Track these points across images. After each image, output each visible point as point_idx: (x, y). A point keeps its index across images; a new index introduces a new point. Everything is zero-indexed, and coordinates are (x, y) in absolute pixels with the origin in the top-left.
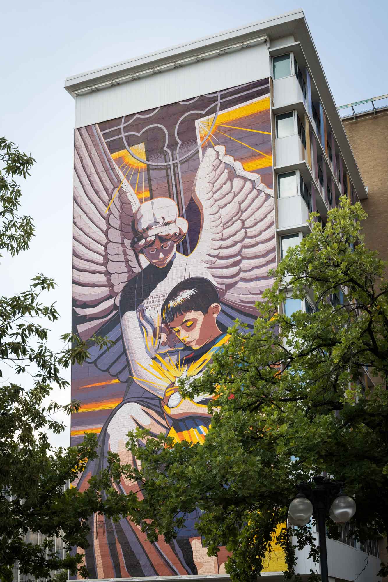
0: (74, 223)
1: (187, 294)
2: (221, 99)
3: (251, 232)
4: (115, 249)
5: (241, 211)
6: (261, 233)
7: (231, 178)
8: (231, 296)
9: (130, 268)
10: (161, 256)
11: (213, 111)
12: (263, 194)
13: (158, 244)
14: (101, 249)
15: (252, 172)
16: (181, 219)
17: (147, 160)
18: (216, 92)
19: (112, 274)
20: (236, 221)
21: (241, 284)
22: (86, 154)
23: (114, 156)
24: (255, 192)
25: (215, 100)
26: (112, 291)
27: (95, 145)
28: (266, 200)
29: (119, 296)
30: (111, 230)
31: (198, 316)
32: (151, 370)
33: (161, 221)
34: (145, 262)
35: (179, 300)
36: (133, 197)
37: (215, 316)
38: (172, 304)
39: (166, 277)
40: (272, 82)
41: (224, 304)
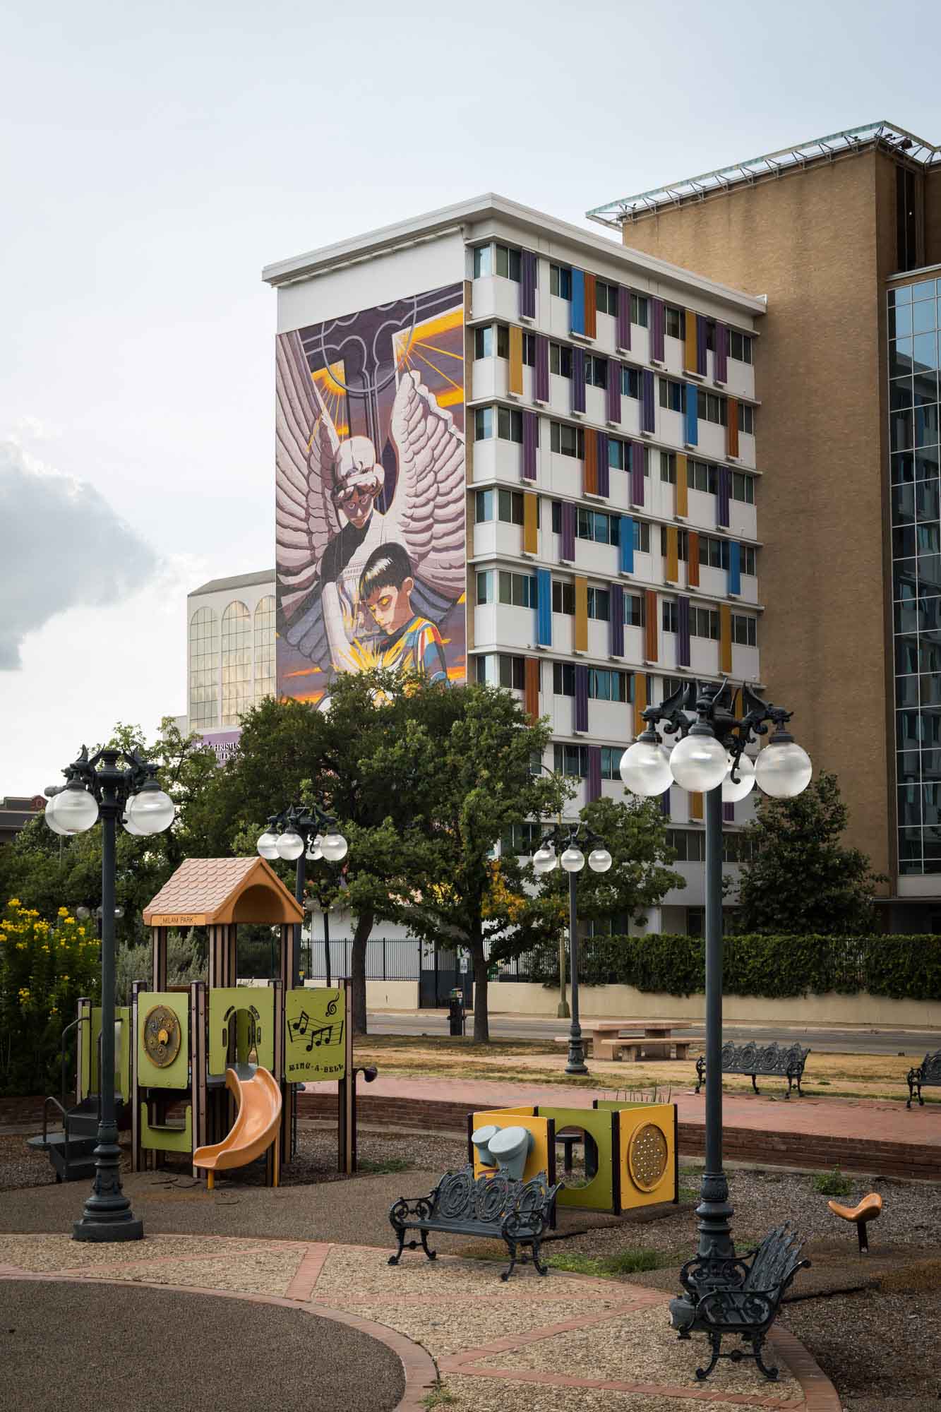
0: (277, 463)
1: (383, 564)
2: (418, 307)
3: (444, 487)
4: (316, 500)
5: (434, 460)
6: (451, 490)
7: (425, 416)
8: (424, 569)
9: (330, 526)
10: (360, 512)
11: (409, 323)
12: (454, 440)
13: (356, 497)
14: (302, 499)
15: (445, 408)
16: (378, 465)
17: (347, 384)
18: (412, 298)
19: (312, 533)
20: (429, 472)
21: (432, 555)
22: (288, 372)
23: (315, 376)
24: (447, 435)
25: (411, 306)
26: (313, 555)
27: (297, 360)
28: (457, 447)
29: (320, 562)
30: (313, 475)
32: (349, 657)
33: (359, 467)
34: (344, 521)
35: (375, 571)
36: (333, 433)
37: (409, 593)
38: (369, 576)
39: (363, 540)
40: (469, 284)
41: (417, 578)
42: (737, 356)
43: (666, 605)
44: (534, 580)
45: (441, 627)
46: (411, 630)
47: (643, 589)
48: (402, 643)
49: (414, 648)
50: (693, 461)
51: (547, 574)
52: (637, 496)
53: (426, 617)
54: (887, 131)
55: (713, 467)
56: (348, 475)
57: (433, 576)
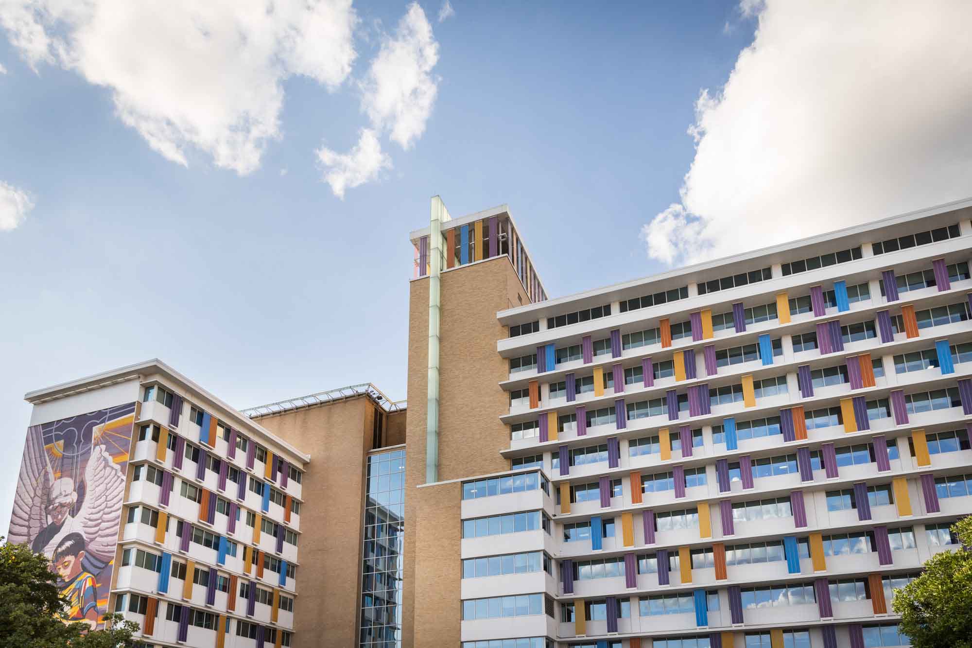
0: (17, 491)
1: (68, 544)
2: (109, 413)
3: (110, 504)
4: (36, 510)
5: (107, 490)
6: (114, 504)
7: (105, 467)
8: (92, 547)
9: (41, 523)
10: (60, 517)
11: (103, 421)
12: (120, 479)
13: (59, 509)
14: (27, 509)
15: (117, 464)
16: (74, 492)
17: (64, 452)
18: (107, 409)
19: (31, 527)
20: (103, 496)
21: (98, 539)
22: (31, 444)
23: (46, 447)
24: (116, 477)
25: (106, 413)
26: (29, 539)
27: (37, 438)
28: (120, 483)
29: (32, 542)
30: (36, 498)
31: (71, 558)
33: (64, 493)
34: (50, 521)
35: (63, 547)
36: (51, 476)
37: (81, 559)
38: (60, 549)
39: (59, 531)
40: (140, 404)
41: (87, 551)
42: (294, 478)
43: (243, 584)
44: (160, 558)
45: (97, 578)
46: (79, 579)
47: (230, 574)
48: (73, 586)
49: (80, 589)
50: (264, 519)
51: (169, 556)
52: (232, 528)
53: (89, 572)
54: (371, 389)
55: (277, 525)
56: (56, 498)
57: (97, 551)
